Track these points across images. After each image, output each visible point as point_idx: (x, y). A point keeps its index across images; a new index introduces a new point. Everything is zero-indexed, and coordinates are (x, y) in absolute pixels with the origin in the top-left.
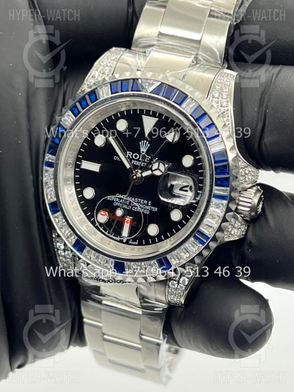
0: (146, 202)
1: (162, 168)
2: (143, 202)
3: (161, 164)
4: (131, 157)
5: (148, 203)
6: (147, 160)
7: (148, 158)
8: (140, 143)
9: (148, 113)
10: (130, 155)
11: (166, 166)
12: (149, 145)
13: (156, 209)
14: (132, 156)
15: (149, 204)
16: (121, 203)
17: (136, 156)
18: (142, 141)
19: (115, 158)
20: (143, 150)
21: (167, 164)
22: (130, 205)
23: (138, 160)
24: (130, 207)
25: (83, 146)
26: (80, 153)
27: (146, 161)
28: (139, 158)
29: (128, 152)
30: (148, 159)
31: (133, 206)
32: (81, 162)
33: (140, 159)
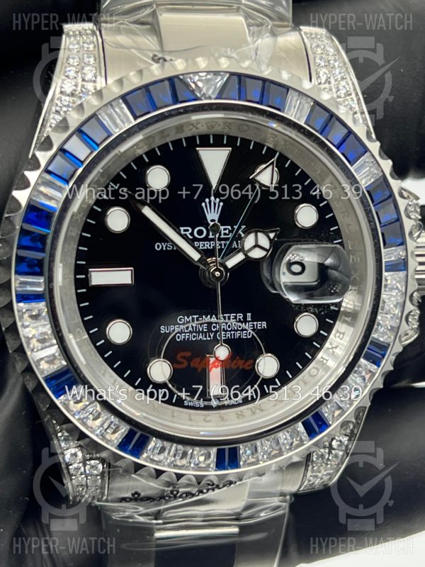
0: (240, 316)
1: (264, 241)
2: (236, 317)
3: (260, 235)
4: (191, 237)
5: (245, 317)
6: (225, 234)
7: (225, 229)
8: (203, 204)
9: (205, 141)
10: (188, 233)
11: (272, 235)
12: (222, 204)
13: (264, 324)
14: (192, 234)
15: (249, 319)
16: (190, 332)
17: (200, 232)
18: (207, 200)
19: (158, 246)
20: (212, 215)
21: (272, 232)
22: (209, 330)
23: (206, 239)
24: (212, 336)
25: (82, 241)
26: (79, 255)
27: (222, 236)
28: (208, 234)
29: (182, 229)
30: (227, 232)
31: (216, 332)
32: (87, 273)
33: (211, 236)
